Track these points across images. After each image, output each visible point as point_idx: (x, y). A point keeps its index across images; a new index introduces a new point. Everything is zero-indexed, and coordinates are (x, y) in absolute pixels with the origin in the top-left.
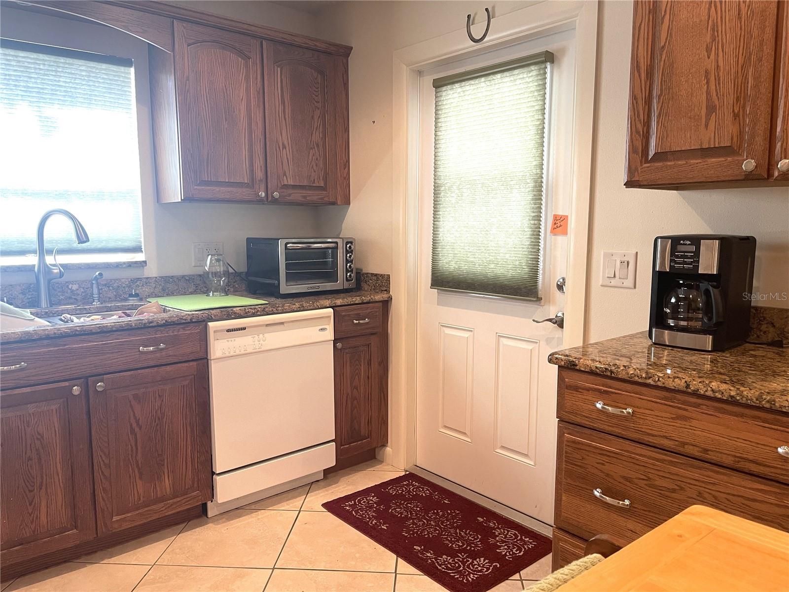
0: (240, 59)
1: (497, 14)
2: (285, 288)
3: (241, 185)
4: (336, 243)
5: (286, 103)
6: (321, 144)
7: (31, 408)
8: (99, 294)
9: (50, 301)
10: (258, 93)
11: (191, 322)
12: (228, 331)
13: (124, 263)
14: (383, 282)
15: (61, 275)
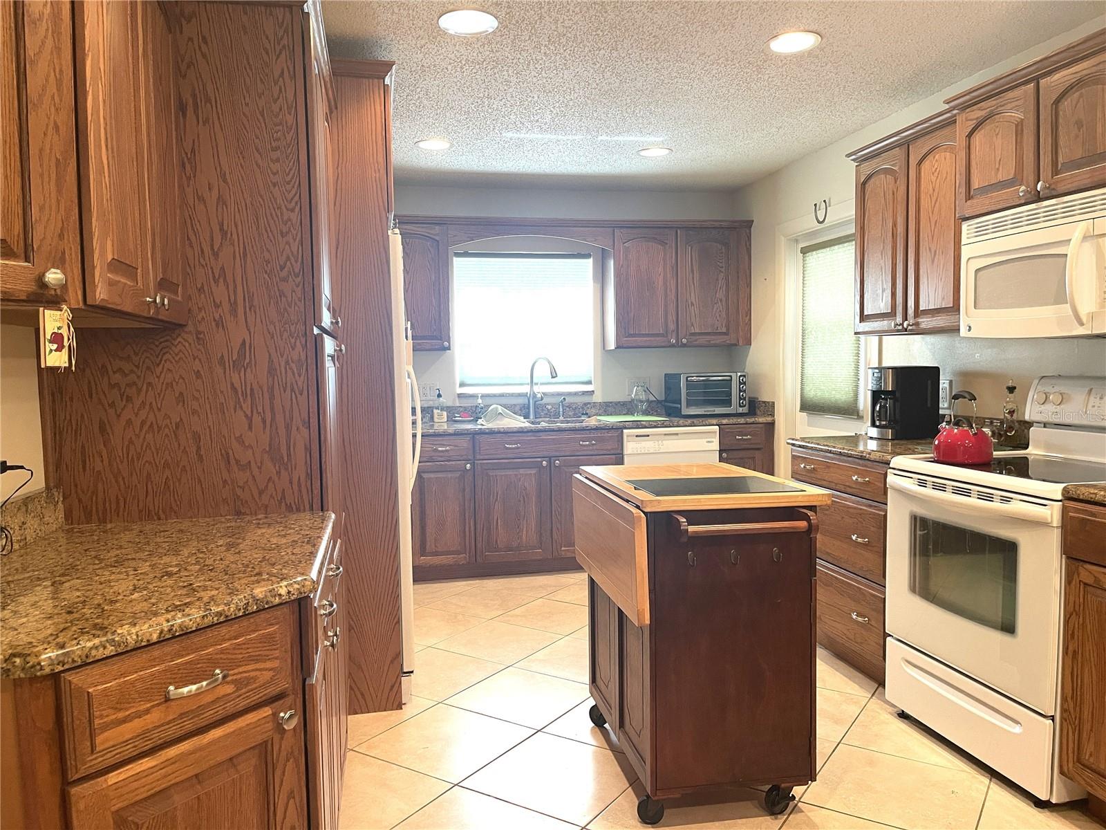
0: (659, 246)
1: (832, 204)
2: (685, 411)
3: (657, 335)
4: (731, 376)
5: (695, 272)
6: (724, 299)
7: (522, 471)
8: (563, 413)
9: (535, 416)
10: (673, 268)
11: (612, 429)
12: (637, 436)
13: (580, 392)
14: (770, 408)
15: (542, 399)
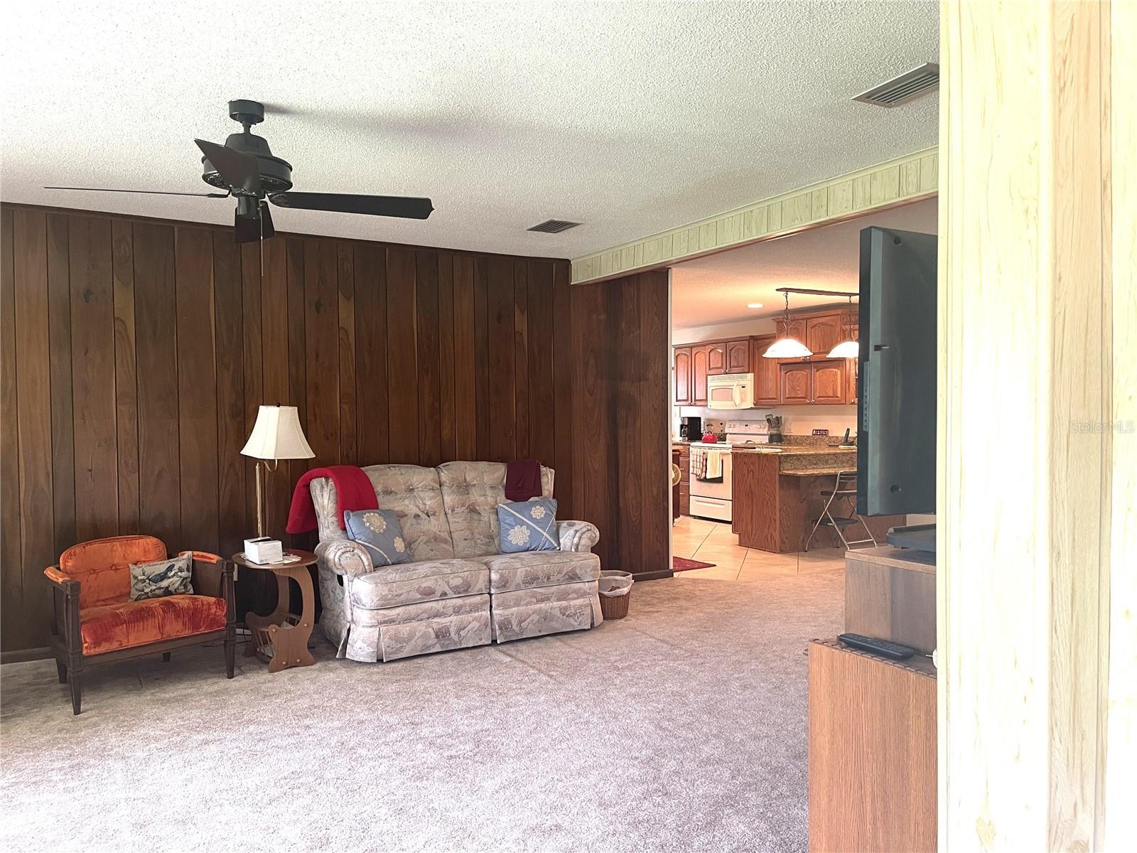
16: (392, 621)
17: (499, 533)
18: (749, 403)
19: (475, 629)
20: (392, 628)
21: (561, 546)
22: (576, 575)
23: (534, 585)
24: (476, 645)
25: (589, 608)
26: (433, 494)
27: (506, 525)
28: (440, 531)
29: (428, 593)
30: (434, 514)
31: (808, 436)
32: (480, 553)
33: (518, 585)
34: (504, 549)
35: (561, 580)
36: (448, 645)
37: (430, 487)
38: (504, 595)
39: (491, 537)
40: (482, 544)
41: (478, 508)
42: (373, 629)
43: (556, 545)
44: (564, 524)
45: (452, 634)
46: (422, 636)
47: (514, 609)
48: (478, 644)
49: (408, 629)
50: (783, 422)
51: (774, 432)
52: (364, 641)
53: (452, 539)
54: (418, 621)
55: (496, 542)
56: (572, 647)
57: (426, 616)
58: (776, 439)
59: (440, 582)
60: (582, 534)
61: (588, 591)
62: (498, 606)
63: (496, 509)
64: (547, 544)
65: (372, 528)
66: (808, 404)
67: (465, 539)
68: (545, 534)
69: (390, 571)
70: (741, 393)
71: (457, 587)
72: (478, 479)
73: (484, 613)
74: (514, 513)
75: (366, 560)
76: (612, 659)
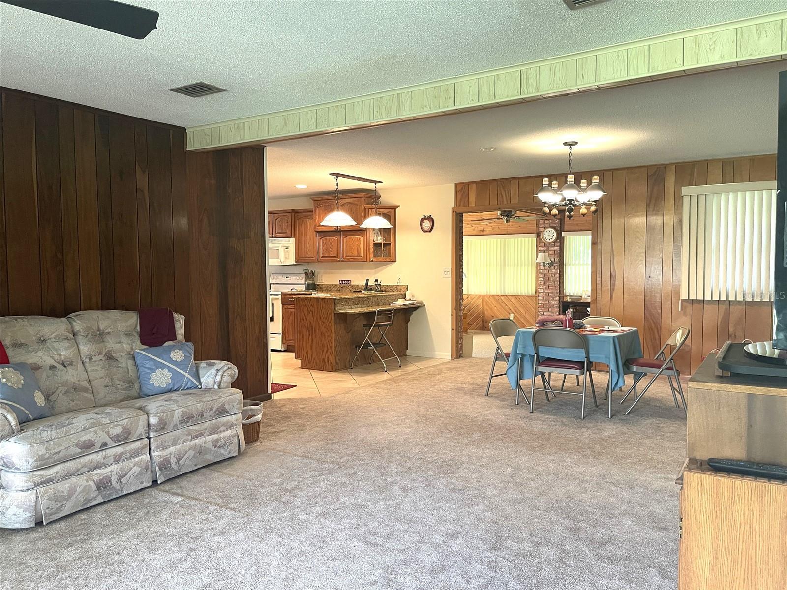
16: (49, 481)
17: (138, 377)
18: (292, 261)
19: (136, 474)
20: (50, 489)
21: (202, 385)
22: (225, 409)
23: (190, 424)
24: (137, 489)
25: (236, 437)
26: (68, 344)
27: (146, 370)
28: (79, 381)
29: (87, 447)
30: (71, 364)
31: (336, 285)
32: (121, 398)
33: (175, 426)
34: (147, 392)
35: (212, 415)
36: (110, 495)
37: (64, 337)
38: (162, 437)
39: (130, 382)
40: (122, 390)
41: (114, 355)
42: (29, 492)
43: (198, 384)
44: (203, 364)
45: (114, 483)
46: (83, 491)
47: (172, 449)
48: (139, 488)
49: (67, 485)
50: (316, 275)
51: (310, 282)
52: (17, 506)
53: (91, 387)
54: (77, 476)
55: (136, 386)
56: (232, 476)
57: (86, 469)
58: (312, 287)
59: (100, 433)
60: (224, 372)
61: (235, 422)
62: (158, 448)
63: (132, 355)
64: (189, 384)
65: (9, 384)
66: (339, 261)
67: (106, 386)
68: (187, 375)
69: (41, 428)
70: (285, 253)
71: (117, 435)
72: (112, 327)
73: (144, 457)
74: (153, 357)
75: (12, 419)
76: (277, 481)
